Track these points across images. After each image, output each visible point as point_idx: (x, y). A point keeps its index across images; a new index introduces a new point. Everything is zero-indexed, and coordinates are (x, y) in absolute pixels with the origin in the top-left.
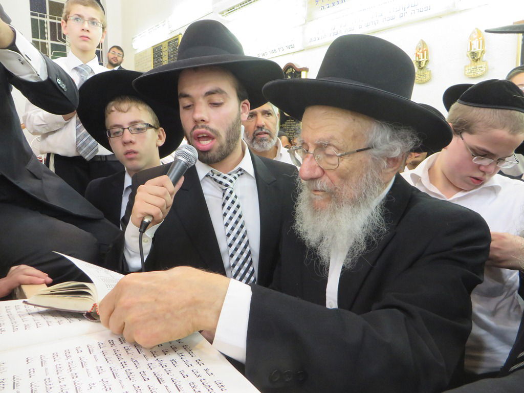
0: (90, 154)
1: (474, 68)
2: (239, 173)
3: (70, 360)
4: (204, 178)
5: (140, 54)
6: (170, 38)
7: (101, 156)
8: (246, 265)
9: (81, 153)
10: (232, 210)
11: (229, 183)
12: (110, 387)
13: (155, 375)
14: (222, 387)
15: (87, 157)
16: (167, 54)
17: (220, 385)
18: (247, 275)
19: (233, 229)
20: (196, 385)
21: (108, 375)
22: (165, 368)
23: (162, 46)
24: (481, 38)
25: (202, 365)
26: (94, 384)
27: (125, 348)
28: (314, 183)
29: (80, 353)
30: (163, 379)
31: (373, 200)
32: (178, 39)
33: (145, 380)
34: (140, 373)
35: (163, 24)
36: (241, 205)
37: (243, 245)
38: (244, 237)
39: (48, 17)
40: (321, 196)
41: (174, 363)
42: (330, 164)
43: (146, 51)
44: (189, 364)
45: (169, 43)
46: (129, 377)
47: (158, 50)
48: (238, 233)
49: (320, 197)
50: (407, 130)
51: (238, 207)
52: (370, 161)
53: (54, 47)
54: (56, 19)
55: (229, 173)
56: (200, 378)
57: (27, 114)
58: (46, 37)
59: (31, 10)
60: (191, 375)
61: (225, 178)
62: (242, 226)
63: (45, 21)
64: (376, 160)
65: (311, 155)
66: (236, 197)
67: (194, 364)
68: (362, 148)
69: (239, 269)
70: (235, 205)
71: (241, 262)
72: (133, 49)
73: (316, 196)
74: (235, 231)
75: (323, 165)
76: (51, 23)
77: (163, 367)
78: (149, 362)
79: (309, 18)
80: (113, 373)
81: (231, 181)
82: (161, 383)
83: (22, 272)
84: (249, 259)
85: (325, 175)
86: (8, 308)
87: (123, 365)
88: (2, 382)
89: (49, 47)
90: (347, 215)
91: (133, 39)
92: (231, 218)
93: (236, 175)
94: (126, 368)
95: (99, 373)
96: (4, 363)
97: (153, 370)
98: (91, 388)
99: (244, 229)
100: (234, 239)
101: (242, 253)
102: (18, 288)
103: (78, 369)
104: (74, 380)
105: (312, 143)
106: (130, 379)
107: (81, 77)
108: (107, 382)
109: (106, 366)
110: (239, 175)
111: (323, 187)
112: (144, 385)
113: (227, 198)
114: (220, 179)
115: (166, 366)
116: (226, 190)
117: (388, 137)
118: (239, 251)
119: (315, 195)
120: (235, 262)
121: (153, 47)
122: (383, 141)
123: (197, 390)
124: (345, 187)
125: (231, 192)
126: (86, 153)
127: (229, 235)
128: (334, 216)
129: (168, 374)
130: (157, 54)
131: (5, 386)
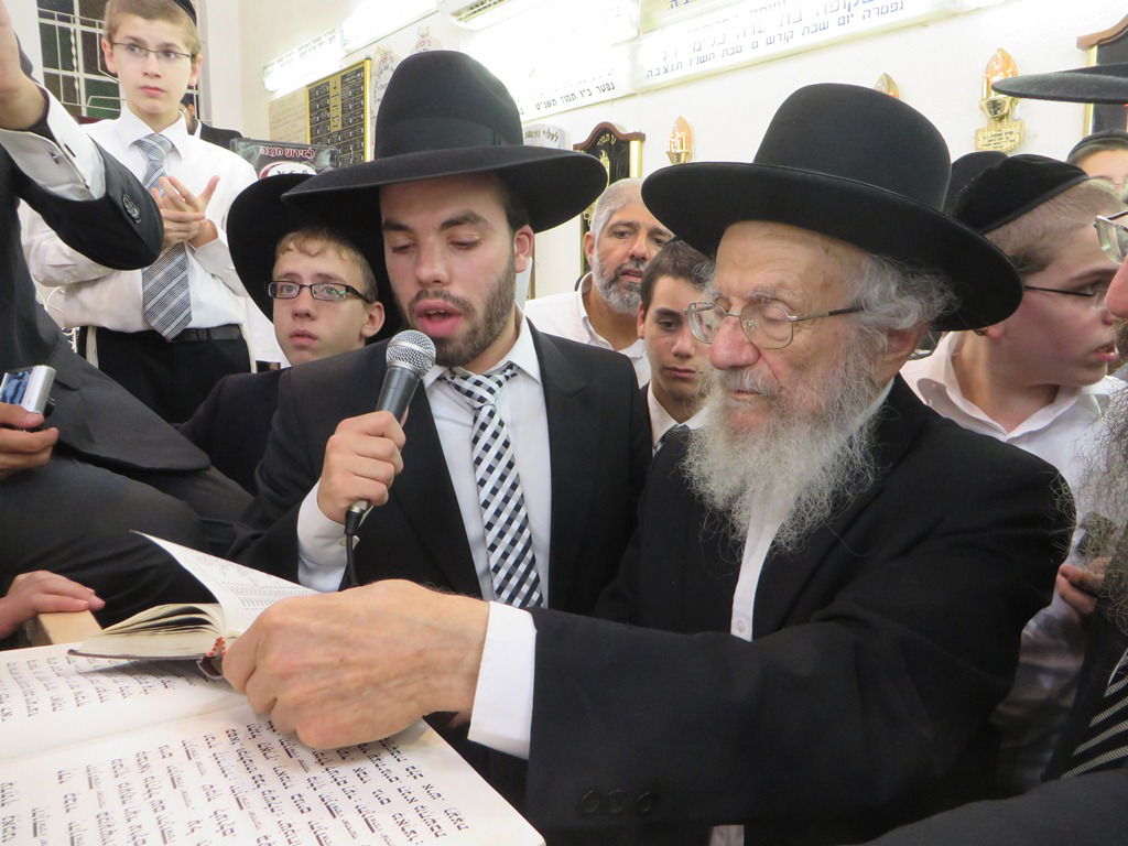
0: (173, 326)
1: (995, 135)
2: (509, 372)
3: (147, 774)
4: (433, 384)
5: (281, 102)
6: (345, 67)
7: (197, 330)
8: (522, 567)
9: (154, 323)
10: (493, 452)
11: (487, 395)
12: (232, 826)
13: (323, 800)
14: (459, 823)
15: (169, 332)
16: (339, 102)
17: (455, 818)
18: (525, 589)
19: (494, 491)
20: (406, 818)
21: (226, 802)
22: (343, 786)
23: (328, 83)
24: (1010, 70)
25: (418, 777)
26: (198, 822)
27: (260, 746)
28: (738, 374)
29: (168, 759)
30: (340, 807)
31: (855, 415)
32: (363, 68)
33: (302, 812)
34: (293, 798)
35: (330, 36)
36: (512, 441)
37: (516, 525)
38: (518, 508)
39: (77, 20)
40: (750, 402)
41: (362, 775)
42: (774, 338)
43: (293, 96)
44: (392, 776)
45: (343, 78)
46: (270, 805)
47: (320, 94)
48: (506, 500)
49: (748, 405)
50: (933, 276)
51: (506, 444)
52: (853, 335)
53: (92, 87)
54: (95, 26)
55: (486, 373)
56: (414, 805)
57: (33, 241)
58: (75, 64)
59: (39, 6)
60: (397, 798)
61: (478, 383)
62: (514, 486)
63: (72, 31)
64: (866, 333)
65: (734, 320)
66: (501, 424)
67: (403, 775)
68: (840, 308)
69: (509, 577)
70: (500, 440)
71: (511, 560)
72: (267, 91)
73: (740, 403)
74: (501, 495)
75: (760, 340)
76: (84, 34)
77: (339, 784)
78: (310, 775)
79: (646, 26)
80: (237, 799)
81: (491, 391)
82: (334, 817)
83: (39, 585)
84: (529, 555)
85: (760, 361)
86: (12, 666)
87: (258, 780)
88: (9, 823)
89: (81, 87)
90: (801, 441)
91: (265, 68)
92: (490, 469)
93: (501, 378)
94: (263, 788)
95: (209, 800)
96: (11, 784)
97: (319, 792)
98: (193, 831)
99: (518, 492)
100: (498, 513)
101: (514, 543)
102: (31, 622)
103: (165, 791)
104: (158, 814)
105: (739, 296)
106: (272, 810)
107: (151, 160)
108: (225, 816)
109: (223, 785)
110: (507, 378)
111: (756, 384)
112: (300, 821)
113: (483, 427)
114: (467, 385)
115: (345, 782)
116: (480, 408)
117: (893, 288)
118: (507, 539)
119: (737, 400)
120: (499, 560)
121: (308, 86)
122: (883, 297)
123: (408, 830)
124: (800, 387)
125: (491, 414)
126: (165, 324)
127: (486, 504)
128: (773, 444)
129: (350, 797)
130: (318, 101)
131: (16, 831)
